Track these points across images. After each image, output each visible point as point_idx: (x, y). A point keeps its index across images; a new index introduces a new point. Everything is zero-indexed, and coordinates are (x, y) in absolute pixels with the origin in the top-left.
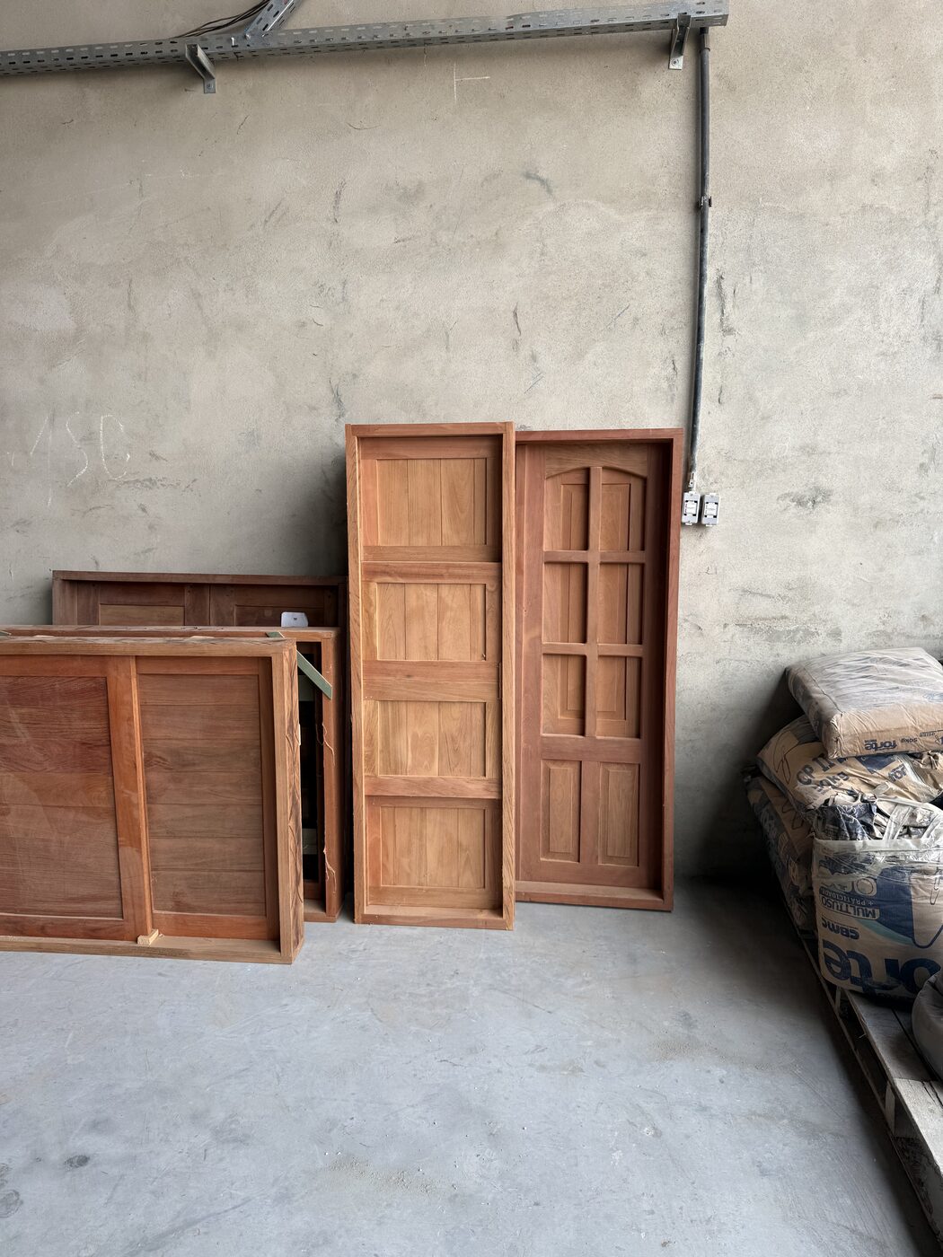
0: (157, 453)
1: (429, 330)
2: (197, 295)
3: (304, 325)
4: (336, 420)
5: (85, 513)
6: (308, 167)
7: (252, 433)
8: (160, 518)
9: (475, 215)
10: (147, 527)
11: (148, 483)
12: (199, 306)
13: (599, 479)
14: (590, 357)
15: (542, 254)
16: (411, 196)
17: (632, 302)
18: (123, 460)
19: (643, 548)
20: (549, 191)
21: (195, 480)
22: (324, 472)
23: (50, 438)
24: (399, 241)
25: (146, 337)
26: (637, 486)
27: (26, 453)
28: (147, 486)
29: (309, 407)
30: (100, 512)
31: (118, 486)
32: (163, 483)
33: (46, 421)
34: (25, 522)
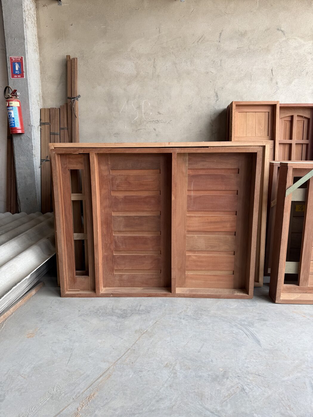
0: (161, 112)
1: (245, 75)
2: (175, 64)
3: (208, 73)
4: (216, 101)
5: (137, 131)
6: (212, 25)
7: (189, 106)
8: (160, 132)
9: (262, 41)
10: (155, 135)
12: (176, 67)
13: (296, 119)
14: (293, 83)
15: (281, 53)
16: (243, 35)
17: (306, 67)
18: (149, 114)
19: (307, 139)
20: (284, 34)
21: (171, 120)
22: (211, 117)
23: (127, 107)
24: (238, 48)
25: (158, 76)
26: (306, 121)
27: (119, 112)
28: (156, 122)
29: (208, 97)
30: (142, 130)
31: (147, 123)
32: (161, 121)
33: (126, 102)
34: (117, 133)
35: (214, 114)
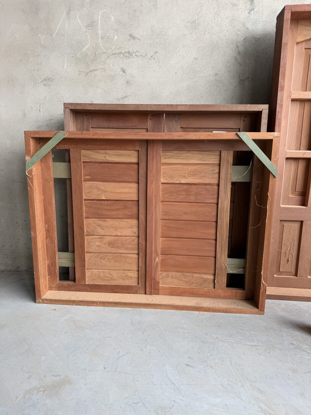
0: (134, 35)
4: (249, 13)
5: (87, 73)
7: (194, 22)
8: (133, 76)
10: (125, 82)
11: (127, 54)
18: (113, 39)
21: (156, 52)
22: (237, 47)
23: (67, 25)
27: (51, 35)
28: (126, 56)
29: (232, 4)
30: (97, 73)
31: (108, 57)
32: (137, 54)
33: (64, 14)
34: (49, 79)
35: (245, 40)
